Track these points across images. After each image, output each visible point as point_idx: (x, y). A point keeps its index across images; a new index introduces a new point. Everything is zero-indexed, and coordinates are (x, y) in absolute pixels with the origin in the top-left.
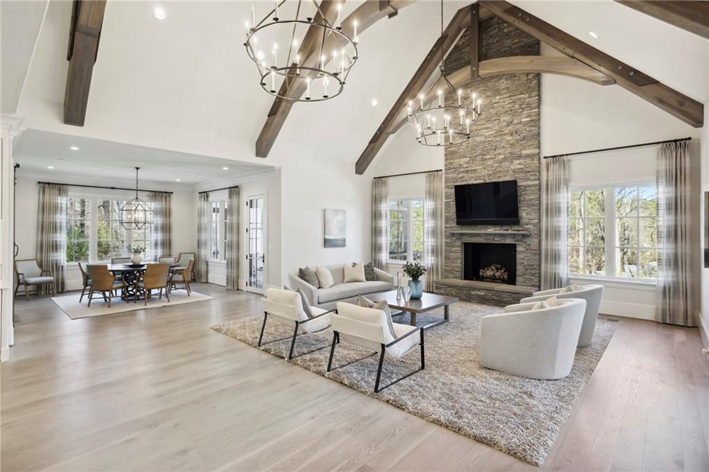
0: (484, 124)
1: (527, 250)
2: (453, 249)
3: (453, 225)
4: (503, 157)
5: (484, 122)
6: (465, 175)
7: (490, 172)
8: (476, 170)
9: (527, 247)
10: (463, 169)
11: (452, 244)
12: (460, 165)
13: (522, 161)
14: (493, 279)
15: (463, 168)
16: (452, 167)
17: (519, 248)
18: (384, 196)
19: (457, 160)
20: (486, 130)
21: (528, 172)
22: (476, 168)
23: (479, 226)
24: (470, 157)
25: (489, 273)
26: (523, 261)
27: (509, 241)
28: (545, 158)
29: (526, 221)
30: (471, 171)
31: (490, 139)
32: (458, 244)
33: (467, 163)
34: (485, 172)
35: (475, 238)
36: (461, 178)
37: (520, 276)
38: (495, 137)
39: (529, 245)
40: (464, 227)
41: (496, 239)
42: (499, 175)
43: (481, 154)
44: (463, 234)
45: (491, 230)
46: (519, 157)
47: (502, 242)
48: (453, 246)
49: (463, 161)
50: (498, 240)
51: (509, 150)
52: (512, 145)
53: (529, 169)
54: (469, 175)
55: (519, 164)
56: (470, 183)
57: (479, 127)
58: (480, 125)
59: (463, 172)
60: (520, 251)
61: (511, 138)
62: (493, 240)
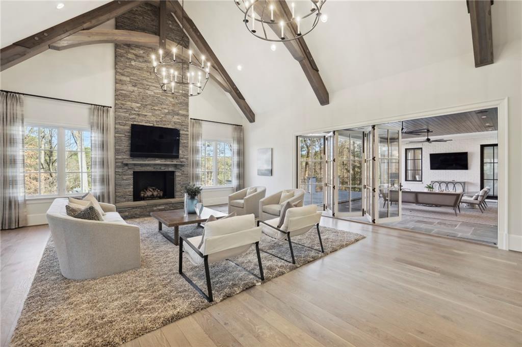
0: (153, 83)
1: (182, 174)
2: (125, 177)
3: (124, 157)
4: (167, 111)
5: (153, 81)
6: (137, 117)
7: (158, 120)
8: (146, 115)
9: (182, 173)
10: (135, 112)
11: (124, 173)
12: (131, 107)
13: (179, 117)
14: (152, 197)
15: (135, 110)
16: (123, 107)
17: (177, 174)
18: (19, 116)
19: (129, 103)
20: (155, 88)
21: (183, 125)
22: (146, 114)
23: (149, 159)
24: (141, 104)
25: (149, 194)
26: (180, 182)
27: (171, 169)
28: (191, 119)
29: (182, 156)
30: (142, 115)
31: (158, 96)
32: (130, 173)
33: (139, 108)
34: (153, 119)
35: (146, 167)
36: (133, 118)
37: (178, 192)
38: (161, 95)
39: (183, 171)
40: (135, 159)
41: (162, 168)
42: (164, 123)
43: (150, 105)
44: (135, 165)
45: (158, 162)
46: (178, 114)
47: (166, 170)
48: (125, 175)
49: (134, 105)
50: (163, 169)
51: (171, 108)
52: (174, 105)
53: (183, 124)
54: (140, 118)
55: (178, 119)
56: (140, 124)
57: (150, 84)
58: (150, 82)
59: (135, 114)
60: (178, 176)
61: (173, 100)
62: (160, 169)
